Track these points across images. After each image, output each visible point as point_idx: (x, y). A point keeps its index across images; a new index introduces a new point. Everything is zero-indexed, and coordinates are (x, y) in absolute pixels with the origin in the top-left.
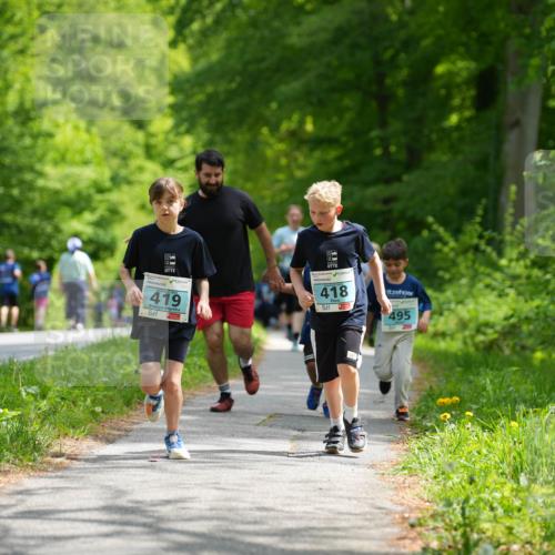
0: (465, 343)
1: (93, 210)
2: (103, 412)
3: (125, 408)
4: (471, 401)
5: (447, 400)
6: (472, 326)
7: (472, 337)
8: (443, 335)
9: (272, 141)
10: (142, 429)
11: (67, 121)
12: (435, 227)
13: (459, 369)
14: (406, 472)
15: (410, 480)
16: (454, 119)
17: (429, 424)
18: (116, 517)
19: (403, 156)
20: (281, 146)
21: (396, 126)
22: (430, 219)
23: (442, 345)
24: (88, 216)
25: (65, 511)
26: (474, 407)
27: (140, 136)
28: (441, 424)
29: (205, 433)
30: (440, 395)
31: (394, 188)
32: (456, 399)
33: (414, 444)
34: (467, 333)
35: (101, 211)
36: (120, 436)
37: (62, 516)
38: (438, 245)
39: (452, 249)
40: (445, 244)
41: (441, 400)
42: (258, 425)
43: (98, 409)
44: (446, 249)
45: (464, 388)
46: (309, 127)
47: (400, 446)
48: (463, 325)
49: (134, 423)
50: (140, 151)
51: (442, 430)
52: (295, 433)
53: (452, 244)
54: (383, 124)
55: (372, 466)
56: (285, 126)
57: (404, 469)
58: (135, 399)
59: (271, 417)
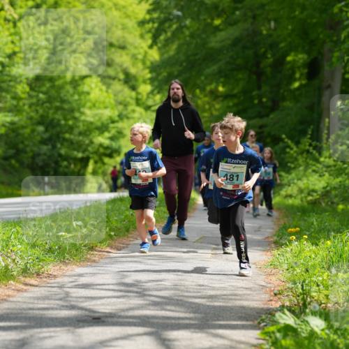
0: (302, 201)
1: (109, 132)
2: (115, 235)
3: (126, 233)
4: (305, 230)
5: (293, 230)
6: (306, 191)
7: (306, 197)
8: (291, 196)
9: (202, 96)
10: (135, 244)
11: (96, 86)
12: (286, 140)
13: (299, 214)
14: (272, 267)
15: (274, 271)
16: (296, 85)
17: (284, 242)
18: (122, 288)
19: (269, 104)
20: (206, 99)
21: (265, 88)
22: (284, 136)
23: (290, 201)
24: (107, 134)
25: (97, 285)
26: (307, 233)
27: (133, 94)
28: (290, 241)
30: (289, 227)
31: (265, 121)
32: (298, 229)
33: (276, 252)
34: (303, 195)
35: (113, 132)
36: (124, 248)
37: (95, 287)
38: (288, 150)
39: (295, 152)
40: (292, 149)
41: (290, 230)
42: (195, 242)
43: (113, 233)
44: (292, 152)
45: (302, 223)
46: (221, 89)
47: (269, 253)
48: (301, 191)
49: (130, 241)
50: (133, 102)
51: (291, 245)
52: (214, 246)
53: (295, 149)
54: (259, 88)
56: (208, 88)
57: (271, 265)
58: (131, 229)
59: (201, 238)
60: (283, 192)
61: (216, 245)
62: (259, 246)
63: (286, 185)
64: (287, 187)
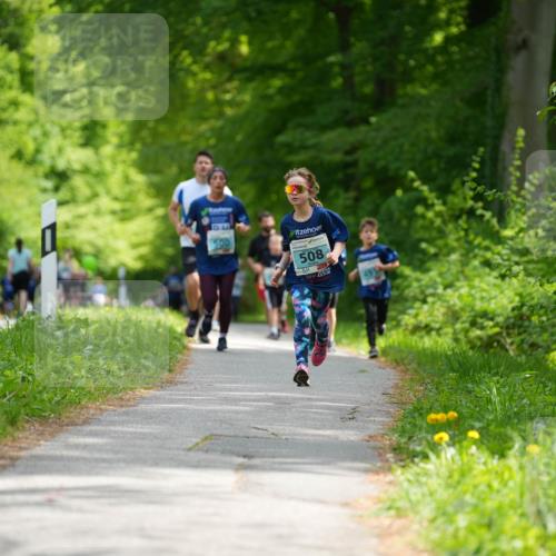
0: (456, 340)
3: (9, 429)
4: (472, 417)
5: (440, 416)
6: (465, 316)
7: (466, 332)
8: (428, 329)
9: (197, 68)
10: (32, 457)
12: (417, 184)
14: (392, 512)
15: (399, 523)
16: (438, 38)
17: (418, 449)
21: (360, 47)
23: (427, 342)
26: (477, 425)
27: (14, 58)
28: (435, 447)
29: (119, 461)
30: (430, 410)
31: (360, 133)
32: (453, 414)
33: (399, 474)
34: (458, 326)
39: (439, 214)
40: (429, 207)
41: (433, 416)
42: (190, 449)
44: (430, 214)
45: (464, 400)
46: (244, 49)
47: (381, 477)
48: (454, 316)
49: (21, 449)
51: (438, 456)
52: (241, 460)
53: (439, 207)
54: (344, 47)
55: (346, 505)
56: (215, 47)
57: (389, 508)
58: (22, 416)
59: (206, 438)
60: (408, 320)
61: (245, 456)
62: (355, 459)
63: (415, 299)
64: (417, 305)
